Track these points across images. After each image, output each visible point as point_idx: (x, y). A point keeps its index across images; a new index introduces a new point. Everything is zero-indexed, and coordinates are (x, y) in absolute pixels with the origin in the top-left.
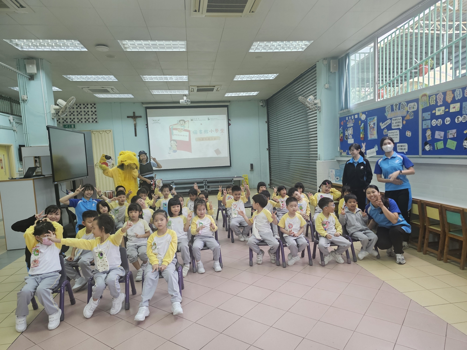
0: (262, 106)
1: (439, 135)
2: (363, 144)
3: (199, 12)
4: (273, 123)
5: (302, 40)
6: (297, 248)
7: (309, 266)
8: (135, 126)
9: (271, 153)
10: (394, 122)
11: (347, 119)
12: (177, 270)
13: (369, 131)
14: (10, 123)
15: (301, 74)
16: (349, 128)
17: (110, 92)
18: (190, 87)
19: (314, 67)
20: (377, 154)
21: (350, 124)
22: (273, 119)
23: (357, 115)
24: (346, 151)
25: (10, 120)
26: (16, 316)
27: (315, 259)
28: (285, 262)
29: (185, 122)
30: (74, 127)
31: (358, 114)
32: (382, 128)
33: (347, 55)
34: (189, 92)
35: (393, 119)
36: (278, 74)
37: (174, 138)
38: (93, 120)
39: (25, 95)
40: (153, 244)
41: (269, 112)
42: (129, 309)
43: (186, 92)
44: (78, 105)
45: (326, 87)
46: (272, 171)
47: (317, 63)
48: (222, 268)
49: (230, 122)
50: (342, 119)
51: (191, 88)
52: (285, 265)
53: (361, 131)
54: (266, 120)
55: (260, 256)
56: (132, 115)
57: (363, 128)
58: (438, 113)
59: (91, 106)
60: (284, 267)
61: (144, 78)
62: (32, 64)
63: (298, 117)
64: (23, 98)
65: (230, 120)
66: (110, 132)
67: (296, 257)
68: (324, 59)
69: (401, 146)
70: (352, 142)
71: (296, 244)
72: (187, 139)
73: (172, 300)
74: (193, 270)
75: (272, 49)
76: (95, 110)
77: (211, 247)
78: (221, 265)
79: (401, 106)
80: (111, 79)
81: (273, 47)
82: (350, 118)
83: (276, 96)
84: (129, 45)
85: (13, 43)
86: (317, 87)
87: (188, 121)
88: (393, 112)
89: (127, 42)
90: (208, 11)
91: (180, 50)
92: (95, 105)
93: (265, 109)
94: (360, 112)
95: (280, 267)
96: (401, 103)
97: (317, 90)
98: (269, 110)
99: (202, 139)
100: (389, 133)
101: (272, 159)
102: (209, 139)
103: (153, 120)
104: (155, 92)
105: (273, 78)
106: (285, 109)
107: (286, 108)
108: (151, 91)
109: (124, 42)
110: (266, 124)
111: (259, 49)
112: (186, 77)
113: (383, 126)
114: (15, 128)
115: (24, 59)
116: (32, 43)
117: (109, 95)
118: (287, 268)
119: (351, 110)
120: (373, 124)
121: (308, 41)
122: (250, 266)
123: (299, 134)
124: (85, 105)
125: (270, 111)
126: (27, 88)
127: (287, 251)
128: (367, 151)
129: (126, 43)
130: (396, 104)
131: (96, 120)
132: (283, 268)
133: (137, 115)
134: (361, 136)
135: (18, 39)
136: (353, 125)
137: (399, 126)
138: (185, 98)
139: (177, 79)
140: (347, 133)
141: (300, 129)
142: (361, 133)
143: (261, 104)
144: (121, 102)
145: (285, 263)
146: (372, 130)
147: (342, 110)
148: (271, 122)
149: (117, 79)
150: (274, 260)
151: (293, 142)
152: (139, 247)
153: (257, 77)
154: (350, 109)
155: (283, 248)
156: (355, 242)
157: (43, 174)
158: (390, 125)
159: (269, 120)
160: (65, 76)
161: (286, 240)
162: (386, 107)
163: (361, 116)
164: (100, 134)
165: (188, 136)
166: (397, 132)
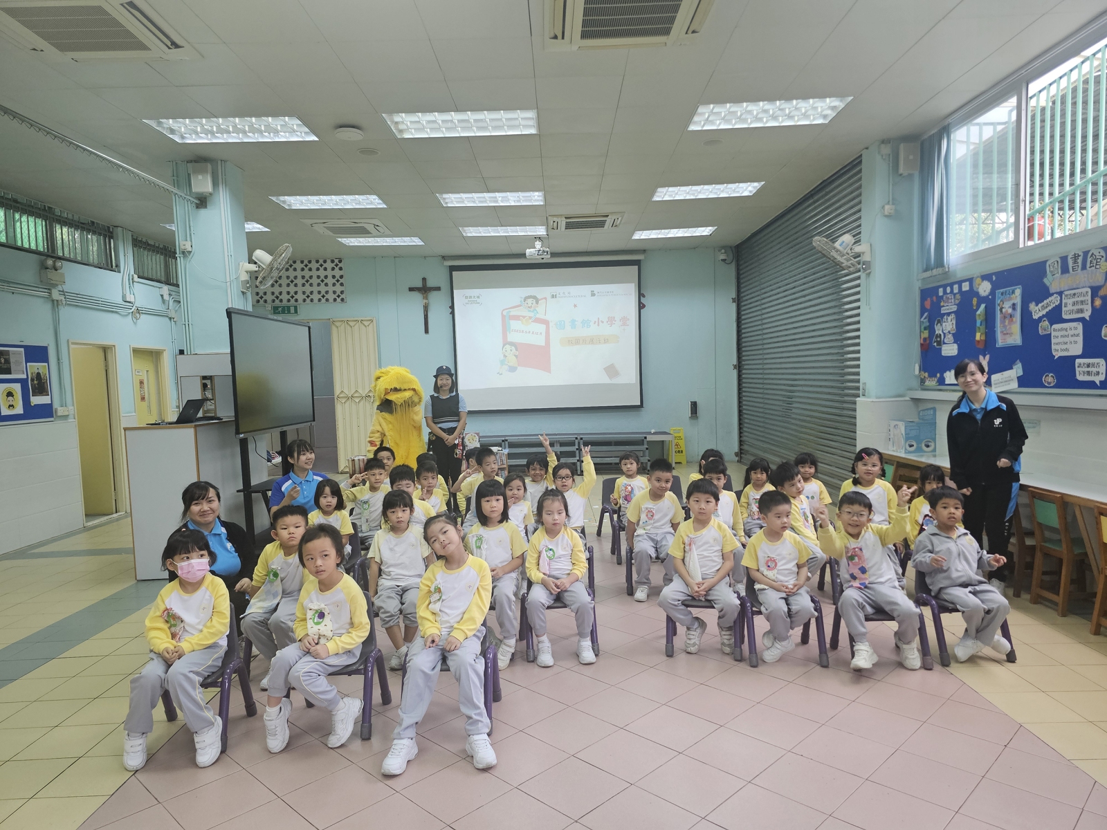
0: (724, 260)
2: (981, 357)
3: (563, 38)
4: (751, 303)
5: (822, 95)
6: (789, 619)
7: (818, 668)
8: (426, 309)
9: (743, 376)
10: (1070, 301)
11: (941, 293)
12: (484, 653)
13: (999, 325)
14: (164, 301)
15: (821, 181)
16: (945, 317)
17: (371, 233)
18: (549, 218)
19: (856, 163)
20: (1019, 386)
21: (950, 306)
22: (751, 294)
23: (968, 283)
24: (936, 376)
25: (162, 296)
26: (127, 732)
27: (836, 651)
28: (756, 653)
29: (537, 301)
30: (296, 311)
31: (971, 280)
32: (1034, 317)
33: (945, 130)
34: (547, 231)
35: (1066, 293)
36: (763, 183)
37: (512, 337)
38: (335, 296)
39: (186, 240)
40: (435, 589)
41: (742, 276)
42: (369, 739)
43: (541, 231)
44: (306, 262)
45: (886, 213)
46: (746, 421)
47: (865, 153)
48: (596, 655)
49: (643, 300)
50: (926, 294)
51: (551, 220)
52: (755, 661)
53: (978, 324)
54: (734, 295)
55: (695, 635)
56: (420, 285)
57: (982, 318)
59: (333, 265)
60: (752, 666)
61: (445, 199)
62: (203, 171)
63: (813, 287)
64: (182, 247)
65: (644, 296)
66: (371, 324)
67: (784, 643)
68: (883, 142)
69: (1088, 366)
70: (953, 352)
71: (786, 610)
72: (541, 341)
73: (468, 727)
74: (527, 655)
75: (745, 121)
76: (341, 273)
77: (572, 603)
78: (596, 648)
79: (1089, 260)
80: (372, 203)
81: (748, 116)
82: (948, 290)
83: (758, 237)
84: (407, 125)
85: (164, 128)
86: (862, 213)
87: (546, 298)
88: (1067, 275)
89: (402, 117)
90: (585, 35)
91: (523, 133)
92: (340, 261)
93: (732, 269)
94: (975, 276)
95: (742, 665)
96: (1089, 251)
97: (863, 221)
98: (741, 272)
99: (577, 341)
100: (1055, 330)
101: (745, 392)
102: (592, 341)
103: (466, 297)
104: (471, 232)
105: (750, 192)
106: (780, 268)
107: (783, 266)
108: (460, 228)
109: (398, 118)
110: (734, 306)
111: (712, 123)
112: (538, 196)
113: (1037, 311)
114: (172, 314)
115: (187, 162)
116: (202, 126)
117: (370, 239)
118: (760, 669)
119: (950, 270)
120: (1010, 307)
121: (839, 99)
122: (668, 656)
123: (814, 331)
124: (319, 264)
125: (743, 273)
126: (191, 225)
127: (761, 624)
128: (994, 377)
129: (401, 120)
130: (1075, 254)
131: (342, 296)
132: (749, 668)
133: (430, 284)
134: (978, 336)
135: (174, 117)
136: (955, 309)
137: (1081, 311)
138: (538, 245)
139: (519, 201)
140: (939, 330)
141: (818, 317)
142: (977, 329)
143: (723, 257)
144: (396, 255)
145: (757, 656)
146: (1007, 321)
147: (926, 270)
148: (747, 300)
149: (385, 202)
150: (729, 645)
151: (799, 350)
152: (405, 590)
153: (711, 192)
154: (949, 268)
155: (753, 618)
156: (948, 614)
157: (218, 415)
158: (1058, 308)
159: (742, 295)
160: (274, 199)
161: (761, 598)
162: (1045, 262)
163: (979, 285)
164: (349, 327)
165: (544, 334)
166: (1076, 328)
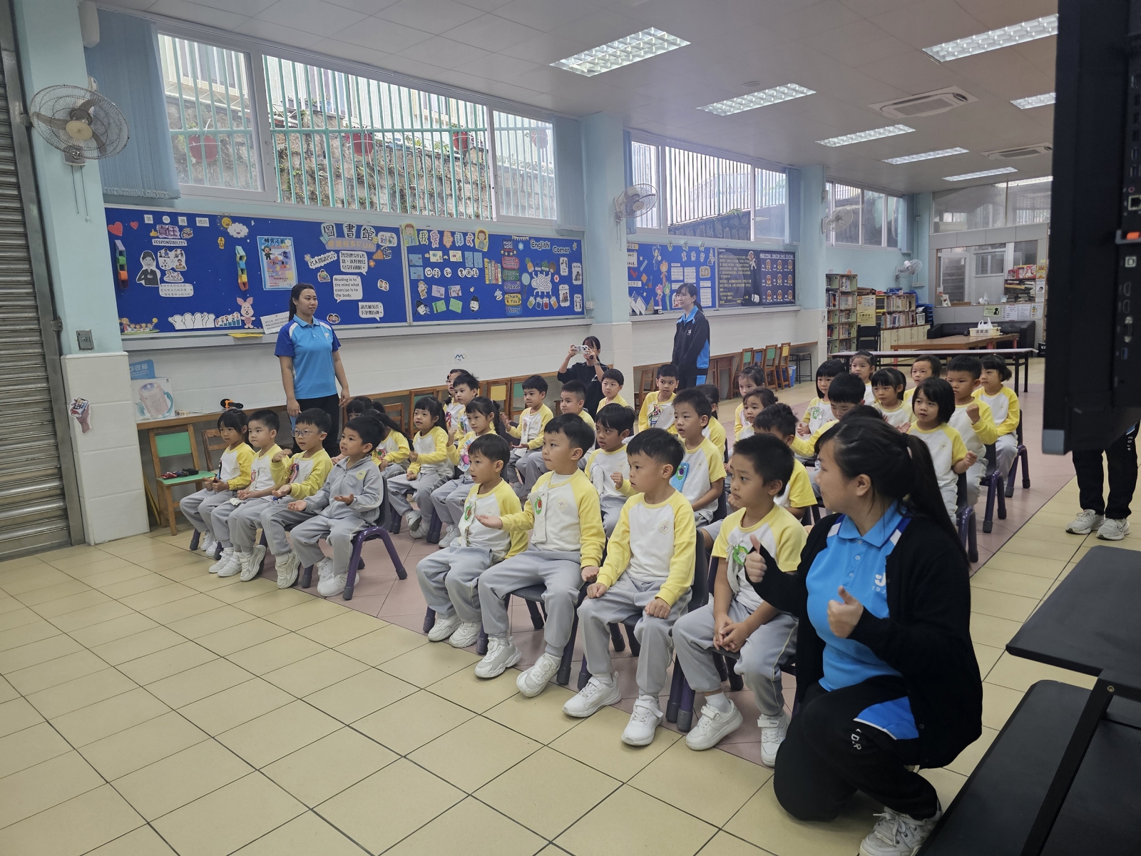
1: (438, 291)
2: (240, 301)
10: (348, 259)
11: (149, 221)
16: (163, 251)
21: (170, 239)
23: (206, 219)
31: (212, 217)
35: (343, 252)
58: (433, 259)
69: (370, 307)
70: (184, 292)
79: (362, 232)
82: (166, 219)
88: (343, 238)
94: (220, 214)
96: (362, 226)
113: (314, 262)
120: (280, 254)
130: (349, 225)
136: (184, 244)
137: (359, 268)
146: (278, 267)
158: (336, 263)
163: (228, 225)
166: (355, 280)
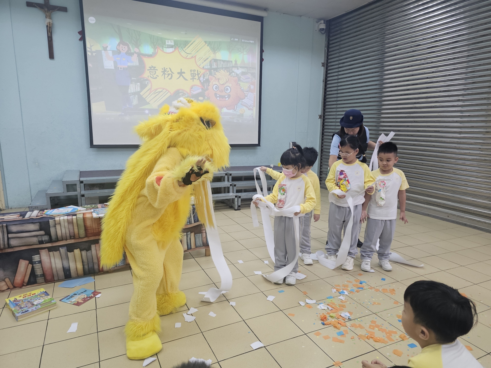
8: (50, 30)
9: (327, 124)
41: (332, 46)
49: (263, 55)
54: (323, 60)
98: (333, 42)
143: (321, 27)
159: (331, 60)
